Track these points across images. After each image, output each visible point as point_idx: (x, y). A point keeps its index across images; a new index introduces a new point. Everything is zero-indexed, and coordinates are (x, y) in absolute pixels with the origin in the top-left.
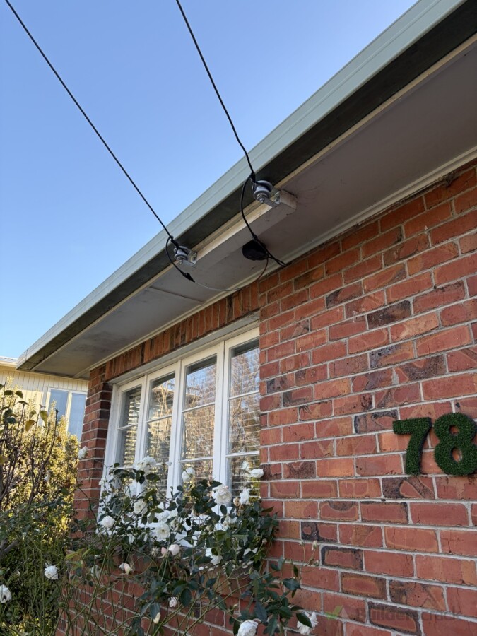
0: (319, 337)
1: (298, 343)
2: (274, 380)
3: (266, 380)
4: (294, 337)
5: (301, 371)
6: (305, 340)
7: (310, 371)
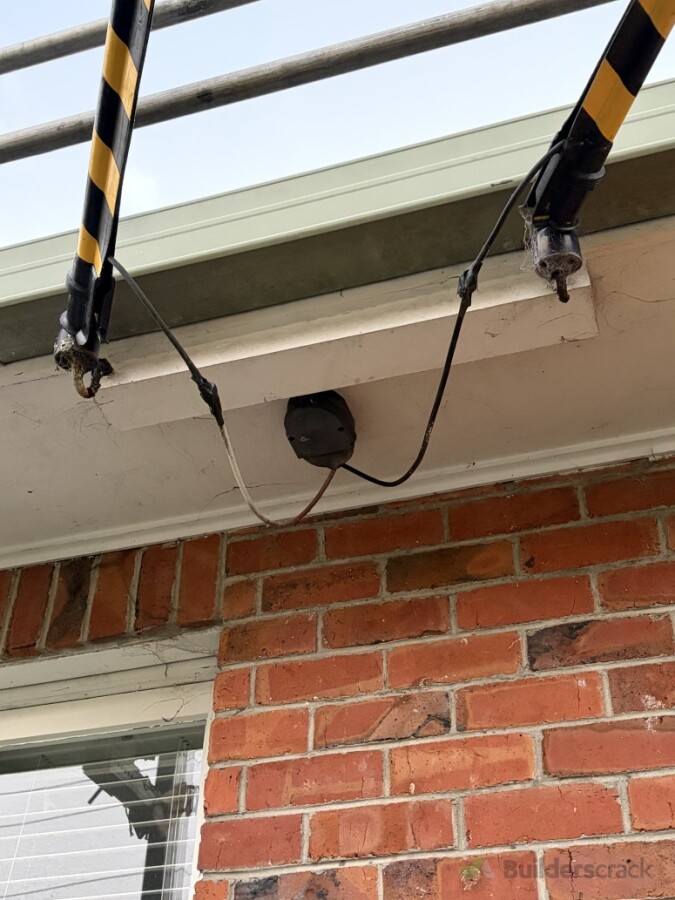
0: (496, 755)
1: (400, 762)
2: (274, 880)
3: (231, 879)
4: (380, 741)
5: (414, 864)
6: (434, 759)
7: (451, 867)
